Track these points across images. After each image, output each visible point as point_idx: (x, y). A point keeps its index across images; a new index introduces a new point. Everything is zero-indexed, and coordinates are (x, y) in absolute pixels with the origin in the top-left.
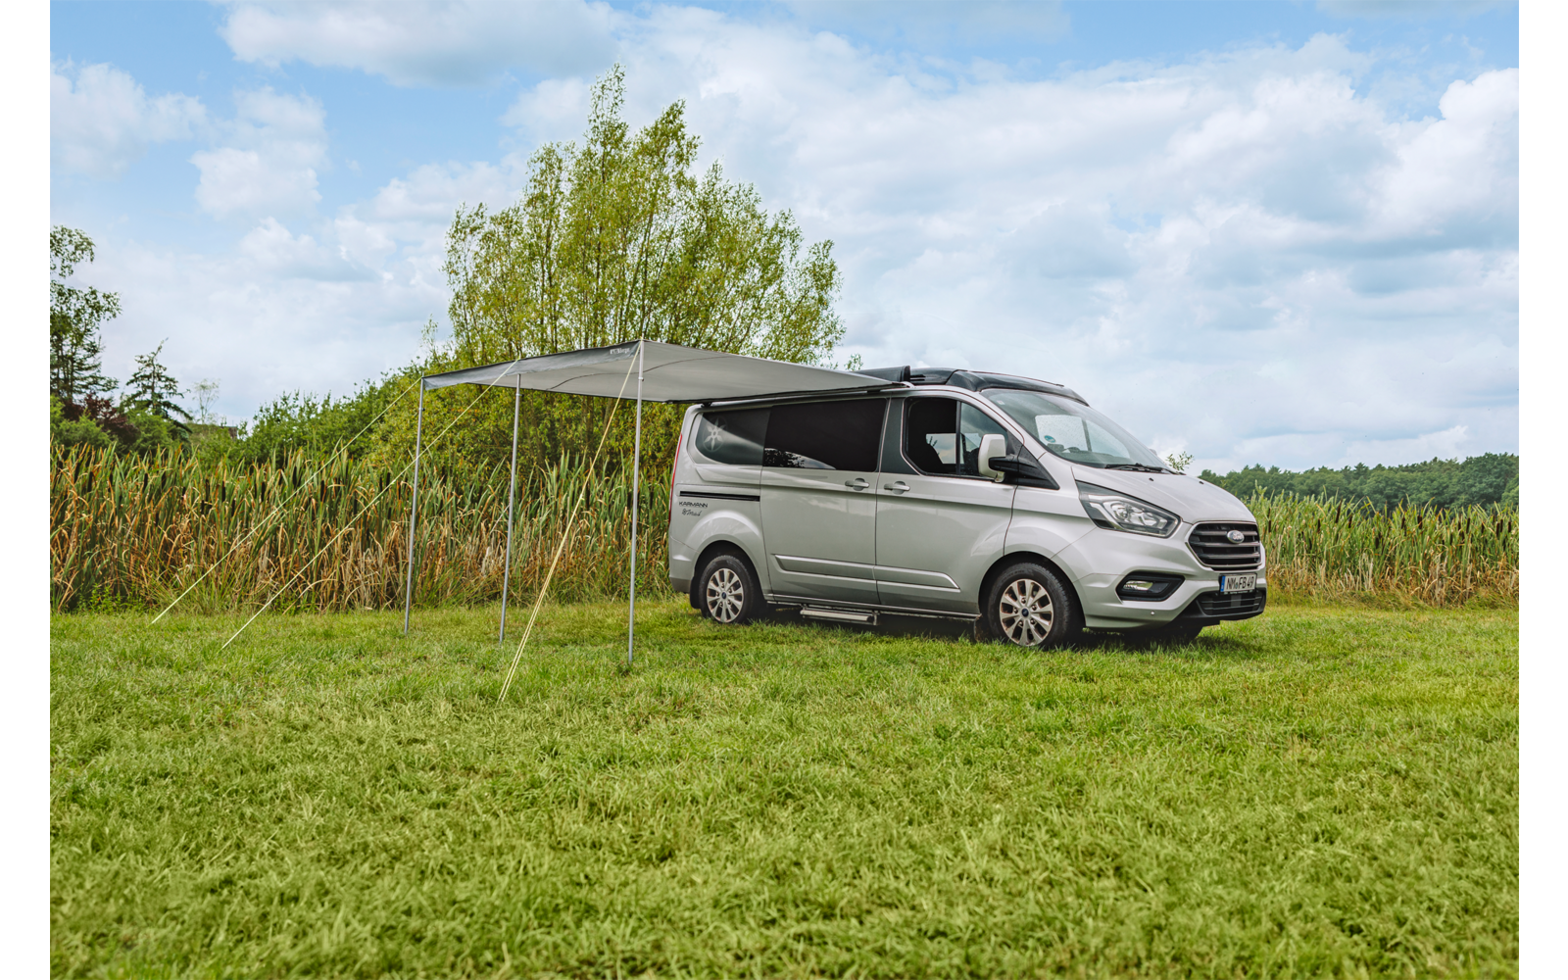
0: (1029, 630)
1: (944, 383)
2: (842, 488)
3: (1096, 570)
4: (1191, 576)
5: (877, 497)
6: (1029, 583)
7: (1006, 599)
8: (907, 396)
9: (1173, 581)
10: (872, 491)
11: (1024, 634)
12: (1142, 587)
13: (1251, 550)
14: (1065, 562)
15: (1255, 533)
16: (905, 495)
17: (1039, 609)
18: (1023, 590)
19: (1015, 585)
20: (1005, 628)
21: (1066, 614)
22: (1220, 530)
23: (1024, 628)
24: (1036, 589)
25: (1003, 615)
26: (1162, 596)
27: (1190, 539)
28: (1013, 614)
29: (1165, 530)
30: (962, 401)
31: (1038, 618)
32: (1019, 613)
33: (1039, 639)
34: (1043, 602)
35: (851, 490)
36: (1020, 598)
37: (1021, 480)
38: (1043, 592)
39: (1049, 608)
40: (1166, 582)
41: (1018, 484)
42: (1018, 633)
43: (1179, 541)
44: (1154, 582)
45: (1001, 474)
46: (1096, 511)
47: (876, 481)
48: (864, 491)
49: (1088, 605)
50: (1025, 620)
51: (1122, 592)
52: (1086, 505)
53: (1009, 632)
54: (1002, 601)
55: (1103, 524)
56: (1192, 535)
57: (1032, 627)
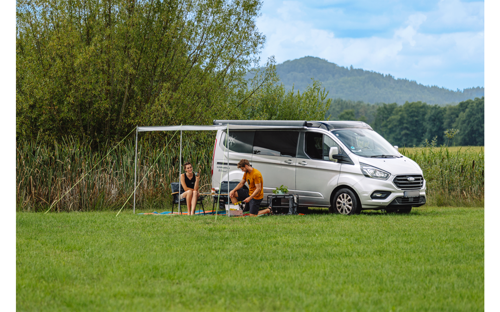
0: (345, 210)
1: (319, 127)
2: (283, 163)
3: (364, 190)
4: (393, 192)
5: (296, 166)
6: (345, 195)
7: (339, 200)
8: (306, 131)
9: (388, 193)
10: (294, 164)
11: (344, 211)
12: (379, 195)
13: (419, 183)
14: (356, 188)
15: (421, 178)
16: (305, 166)
17: (348, 203)
18: (343, 197)
19: (341, 196)
20: (338, 209)
21: (356, 204)
22: (406, 177)
23: (344, 209)
24: (347, 197)
25: (338, 205)
26: (384, 198)
27: (394, 180)
28: (341, 205)
29: (386, 177)
30: (324, 134)
31: (348, 206)
32: (342, 204)
33: (348, 212)
34: (349, 200)
35: (287, 164)
36: (343, 199)
37: (343, 162)
38: (349, 197)
39: (351, 202)
40: (386, 194)
41: (342, 163)
42: (342, 211)
43: (390, 181)
44: (382, 194)
45: (336, 160)
46: (365, 172)
47: (296, 161)
48: (291, 164)
49: (363, 201)
50: (344, 206)
51: (373, 197)
52: (362, 170)
53: (339, 210)
54: (337, 201)
55: (367, 176)
56: (395, 179)
57: (346, 209)
